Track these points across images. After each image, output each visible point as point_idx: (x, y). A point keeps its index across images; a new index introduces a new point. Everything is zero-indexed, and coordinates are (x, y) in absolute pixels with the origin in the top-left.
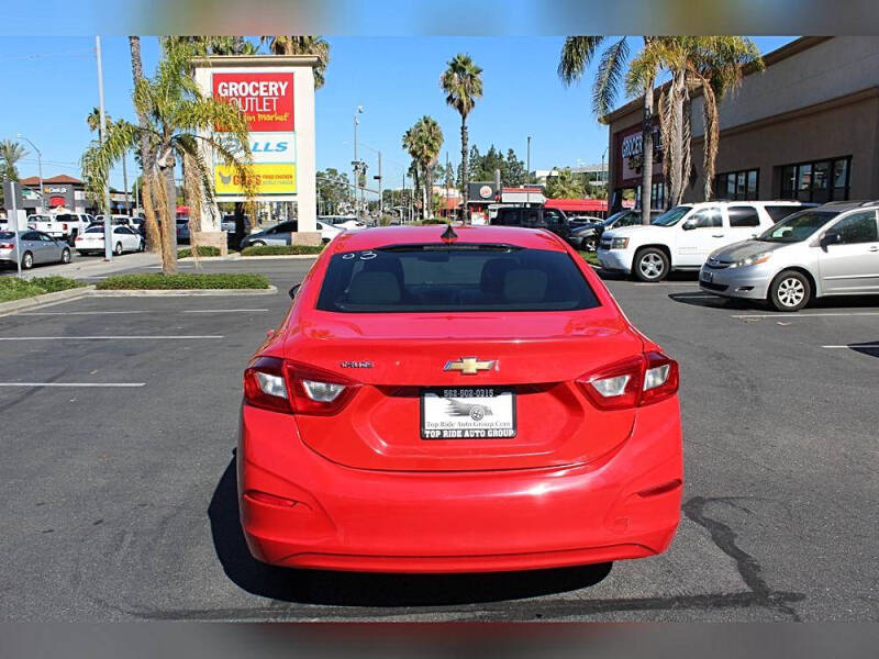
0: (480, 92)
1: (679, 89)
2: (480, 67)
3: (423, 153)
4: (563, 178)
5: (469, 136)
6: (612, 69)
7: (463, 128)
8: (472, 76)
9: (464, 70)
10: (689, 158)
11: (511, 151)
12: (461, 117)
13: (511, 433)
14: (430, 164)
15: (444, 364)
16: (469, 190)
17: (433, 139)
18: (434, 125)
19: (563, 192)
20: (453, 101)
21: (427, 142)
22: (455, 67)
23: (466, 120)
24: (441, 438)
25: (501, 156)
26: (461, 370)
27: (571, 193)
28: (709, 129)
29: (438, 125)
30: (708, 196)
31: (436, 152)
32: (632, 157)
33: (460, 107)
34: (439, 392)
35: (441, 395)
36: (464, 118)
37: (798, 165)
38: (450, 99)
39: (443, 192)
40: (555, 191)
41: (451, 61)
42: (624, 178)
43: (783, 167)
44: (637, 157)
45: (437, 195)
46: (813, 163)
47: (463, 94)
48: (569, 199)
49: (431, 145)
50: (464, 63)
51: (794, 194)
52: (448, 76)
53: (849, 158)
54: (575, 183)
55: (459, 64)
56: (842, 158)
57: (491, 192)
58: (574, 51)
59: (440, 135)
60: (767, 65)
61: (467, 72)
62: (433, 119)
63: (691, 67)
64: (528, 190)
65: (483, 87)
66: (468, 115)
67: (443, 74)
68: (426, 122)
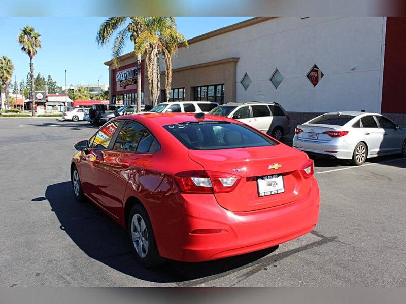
0: (40, 46)
1: (155, 53)
2: (40, 34)
3: (3, 75)
4: (79, 90)
5: (34, 68)
6: (121, 41)
7: (31, 64)
8: (35, 38)
9: (31, 34)
10: (159, 83)
11: (50, 76)
12: (30, 58)
13: (283, 191)
14: (8, 81)
15: (268, 166)
16: (29, 95)
17: (9, 68)
18: (9, 61)
19: (80, 97)
20: (25, 49)
21: (5, 70)
22: (25, 32)
23: (33, 60)
24: (265, 195)
25: (44, 78)
26: (274, 169)
27: (84, 97)
28: (168, 71)
29: (11, 61)
30: (168, 99)
31: (10, 75)
32: (121, 81)
33: (29, 53)
34: (262, 178)
35: (263, 179)
36: (31, 59)
37: (201, 87)
38: (23, 48)
39: (13, 96)
40: (75, 96)
41: (23, 29)
42: (117, 90)
43: (195, 87)
44: (124, 81)
45: (10, 97)
46: (207, 86)
47: (30, 46)
48: (83, 100)
49: (8, 71)
50: (30, 31)
51: (199, 98)
52: (21, 37)
53: (222, 85)
54: (85, 93)
55: (28, 31)
56: (219, 85)
57: (42, 97)
58: (105, 32)
59: (12, 66)
60: (189, 44)
61: (32, 36)
62: (8, 58)
63: (160, 43)
64: (61, 95)
65: (41, 44)
66: (33, 57)
67: (20, 36)
68: (4, 59)
